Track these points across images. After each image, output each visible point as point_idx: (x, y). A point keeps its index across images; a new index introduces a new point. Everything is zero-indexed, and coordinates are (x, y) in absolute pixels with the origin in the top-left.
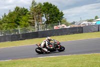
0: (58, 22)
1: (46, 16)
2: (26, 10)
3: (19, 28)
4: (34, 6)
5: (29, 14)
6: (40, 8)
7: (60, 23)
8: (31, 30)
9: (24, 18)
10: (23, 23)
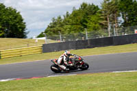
1: (123, 16)
2: (96, 8)
3: (86, 32)
4: (107, 2)
5: (101, 13)
6: (116, 4)
8: (102, 34)
9: (93, 18)
10: (92, 25)
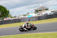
0: (6, 16)
7: (7, 17)
